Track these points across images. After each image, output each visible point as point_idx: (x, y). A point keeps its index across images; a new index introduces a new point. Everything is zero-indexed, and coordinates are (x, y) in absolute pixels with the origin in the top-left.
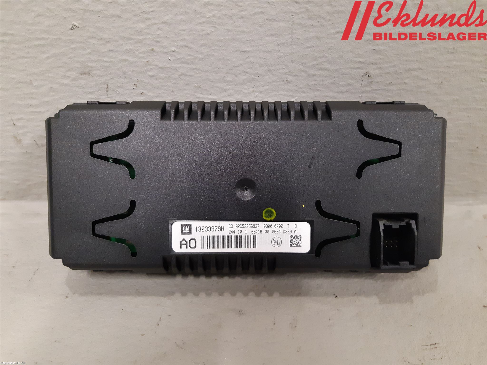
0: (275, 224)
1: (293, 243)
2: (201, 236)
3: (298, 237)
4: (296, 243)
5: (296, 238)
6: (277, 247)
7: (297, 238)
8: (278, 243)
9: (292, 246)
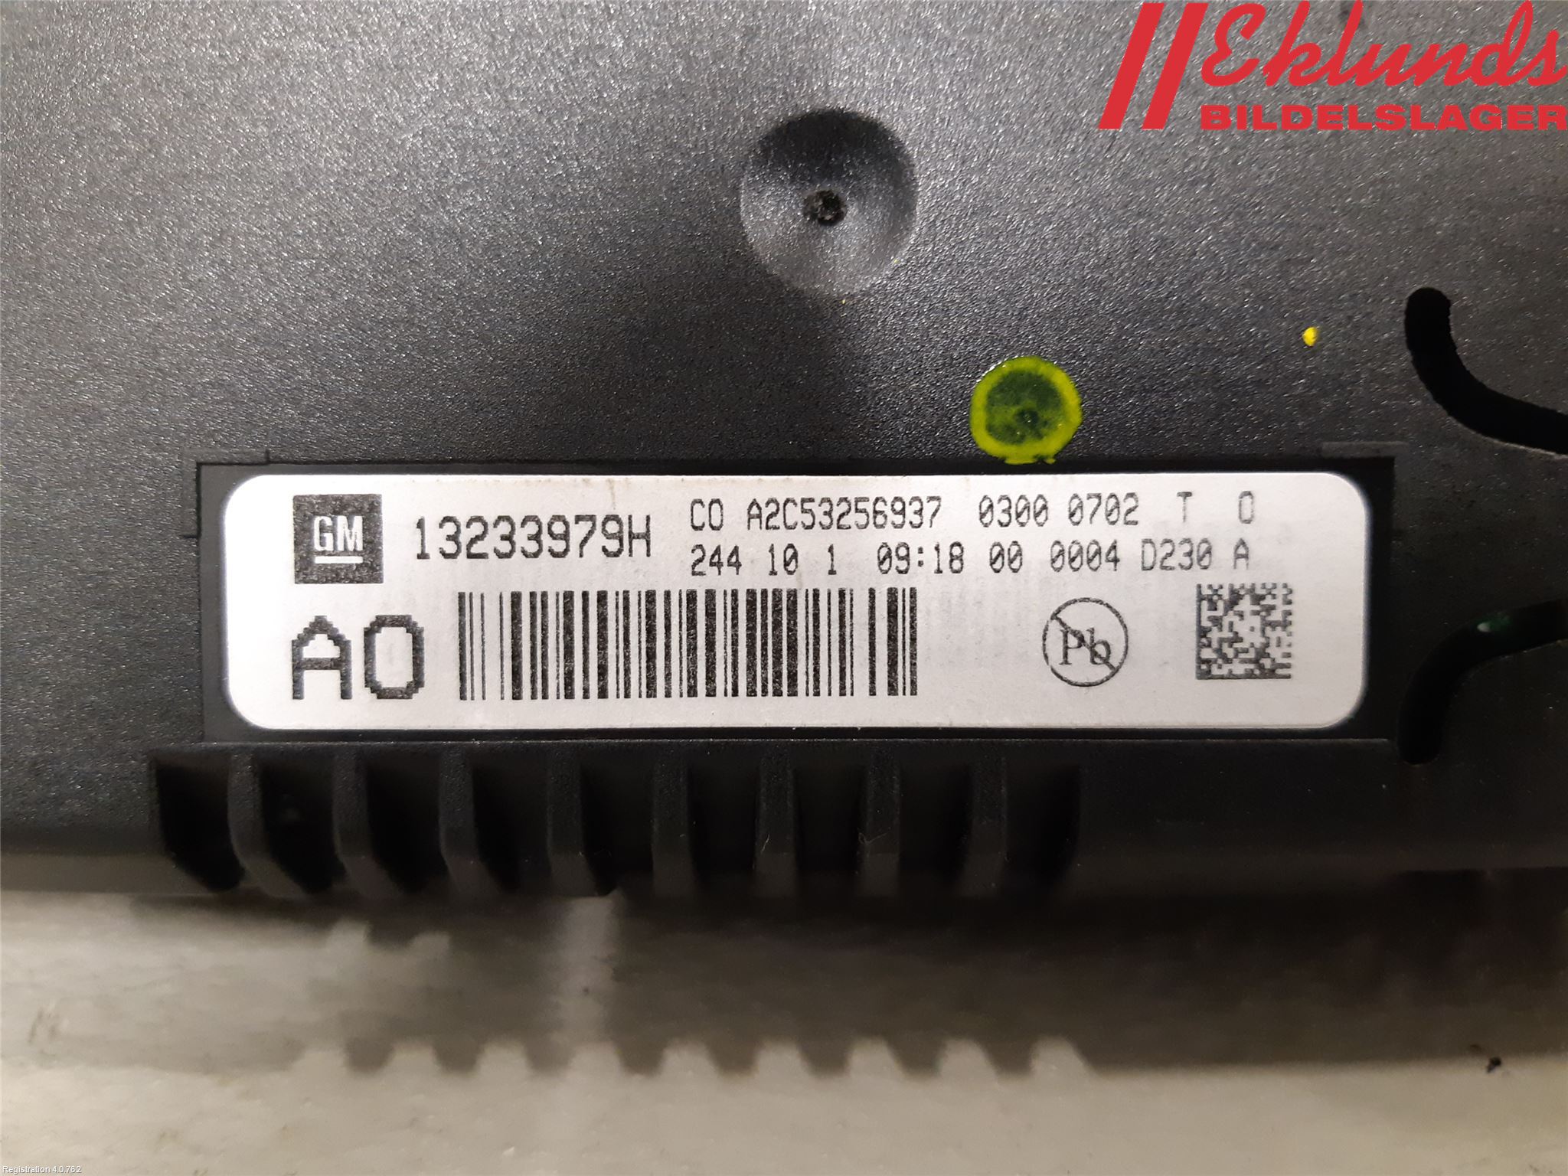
0: (1076, 496)
1: (1225, 646)
2: (461, 596)
3: (1268, 601)
4: (1246, 651)
5: (1245, 605)
6: (1090, 685)
7: (1257, 608)
8: (1101, 650)
9: (1215, 671)
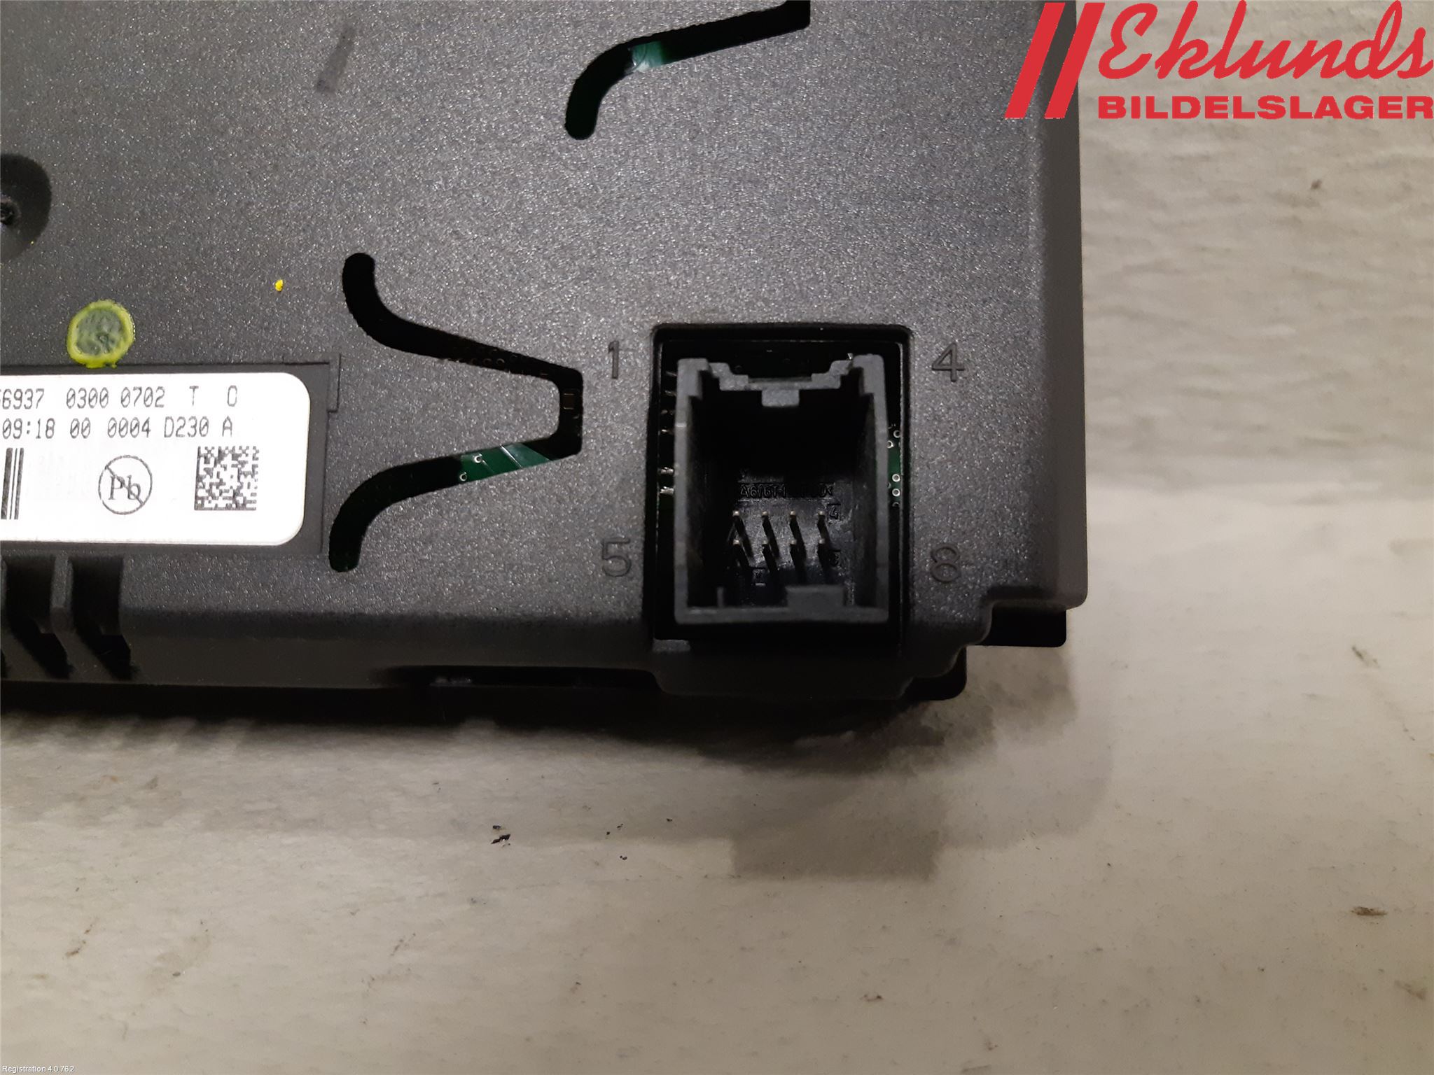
0: (126, 388)
1: (214, 487)
3: (243, 458)
4: (227, 491)
5: (228, 460)
6: (126, 513)
7: (236, 462)
8: (134, 490)
9: (206, 505)
